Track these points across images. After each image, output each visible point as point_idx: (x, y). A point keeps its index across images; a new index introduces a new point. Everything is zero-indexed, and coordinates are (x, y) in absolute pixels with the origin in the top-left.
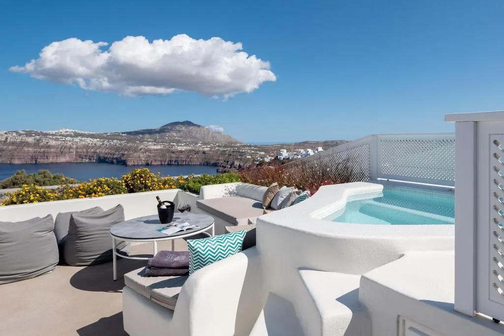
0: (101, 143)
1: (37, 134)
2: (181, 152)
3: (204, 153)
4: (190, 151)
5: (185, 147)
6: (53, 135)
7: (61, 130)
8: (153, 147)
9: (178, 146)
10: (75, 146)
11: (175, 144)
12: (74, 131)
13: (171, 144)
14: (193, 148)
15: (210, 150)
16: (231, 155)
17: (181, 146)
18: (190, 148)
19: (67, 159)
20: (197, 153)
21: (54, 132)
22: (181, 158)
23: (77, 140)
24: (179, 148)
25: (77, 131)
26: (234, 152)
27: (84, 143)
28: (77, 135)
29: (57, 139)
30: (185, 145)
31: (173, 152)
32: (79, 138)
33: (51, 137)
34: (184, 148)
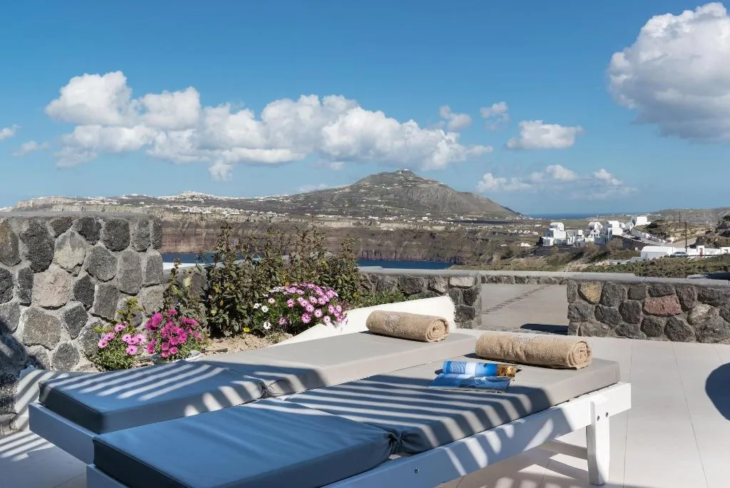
0: (246, 218)
1: (148, 201)
2: (387, 233)
3: (432, 235)
4: (405, 231)
5: (396, 225)
6: (171, 203)
7: (184, 194)
8: (335, 225)
9: (382, 221)
10: (204, 223)
11: (376, 218)
12: (204, 195)
13: (370, 217)
14: (412, 227)
15: (446, 230)
16: (487, 240)
17: (389, 222)
18: (406, 226)
19: (192, 247)
20: (417, 235)
21: (173, 198)
22: (387, 246)
23: (207, 211)
24: (384, 227)
25: (209, 196)
26: (494, 233)
27: (218, 217)
28: (209, 202)
29: (175, 211)
30: (395, 221)
31: (373, 235)
32: (211, 208)
33: (168, 206)
34: (392, 227)
